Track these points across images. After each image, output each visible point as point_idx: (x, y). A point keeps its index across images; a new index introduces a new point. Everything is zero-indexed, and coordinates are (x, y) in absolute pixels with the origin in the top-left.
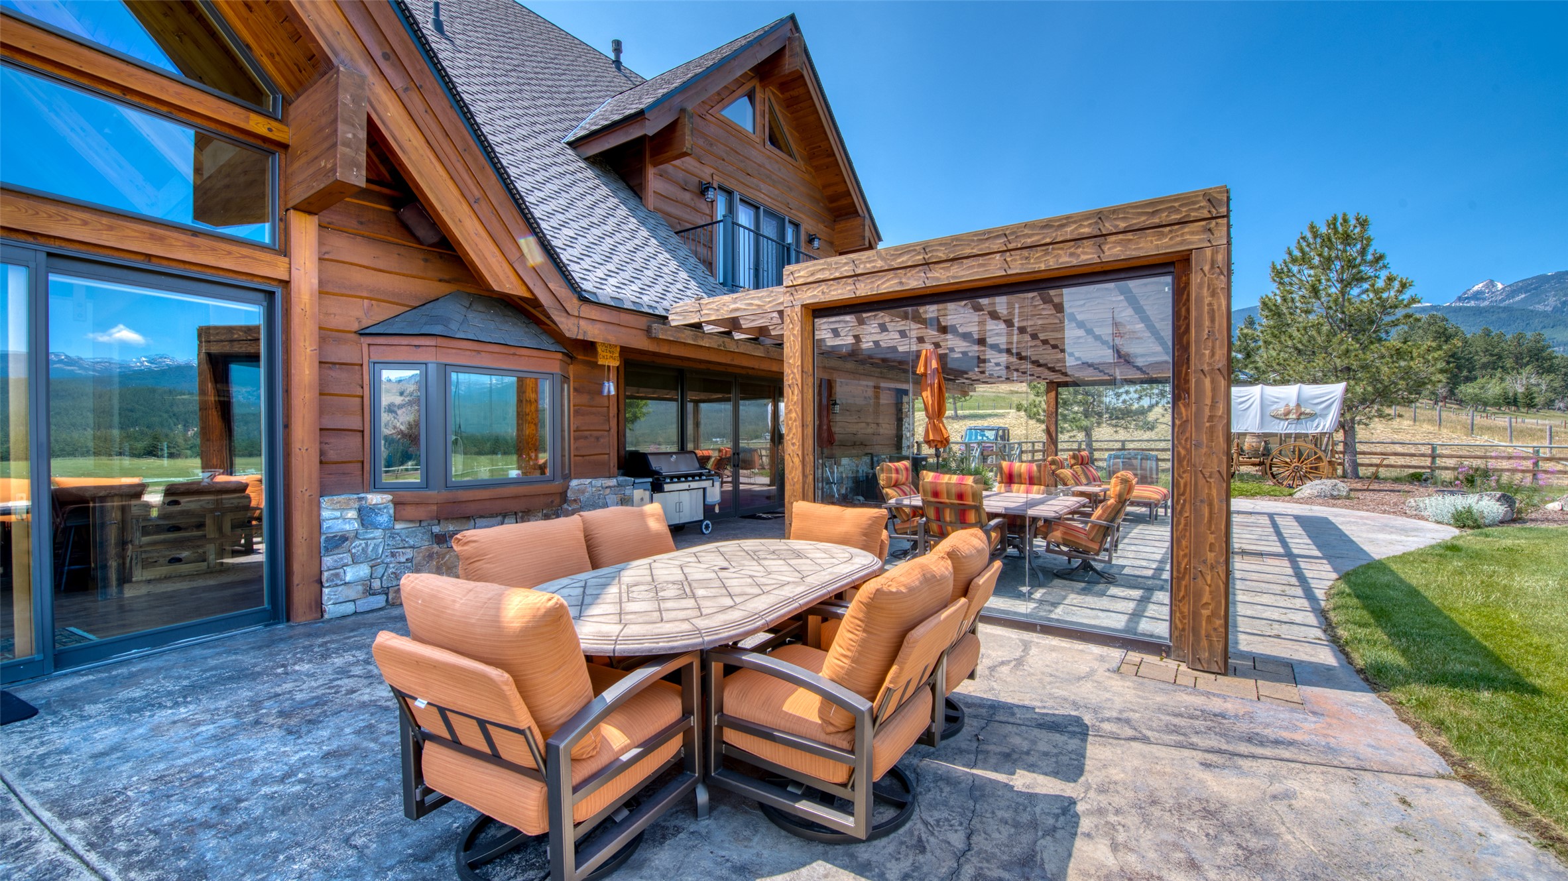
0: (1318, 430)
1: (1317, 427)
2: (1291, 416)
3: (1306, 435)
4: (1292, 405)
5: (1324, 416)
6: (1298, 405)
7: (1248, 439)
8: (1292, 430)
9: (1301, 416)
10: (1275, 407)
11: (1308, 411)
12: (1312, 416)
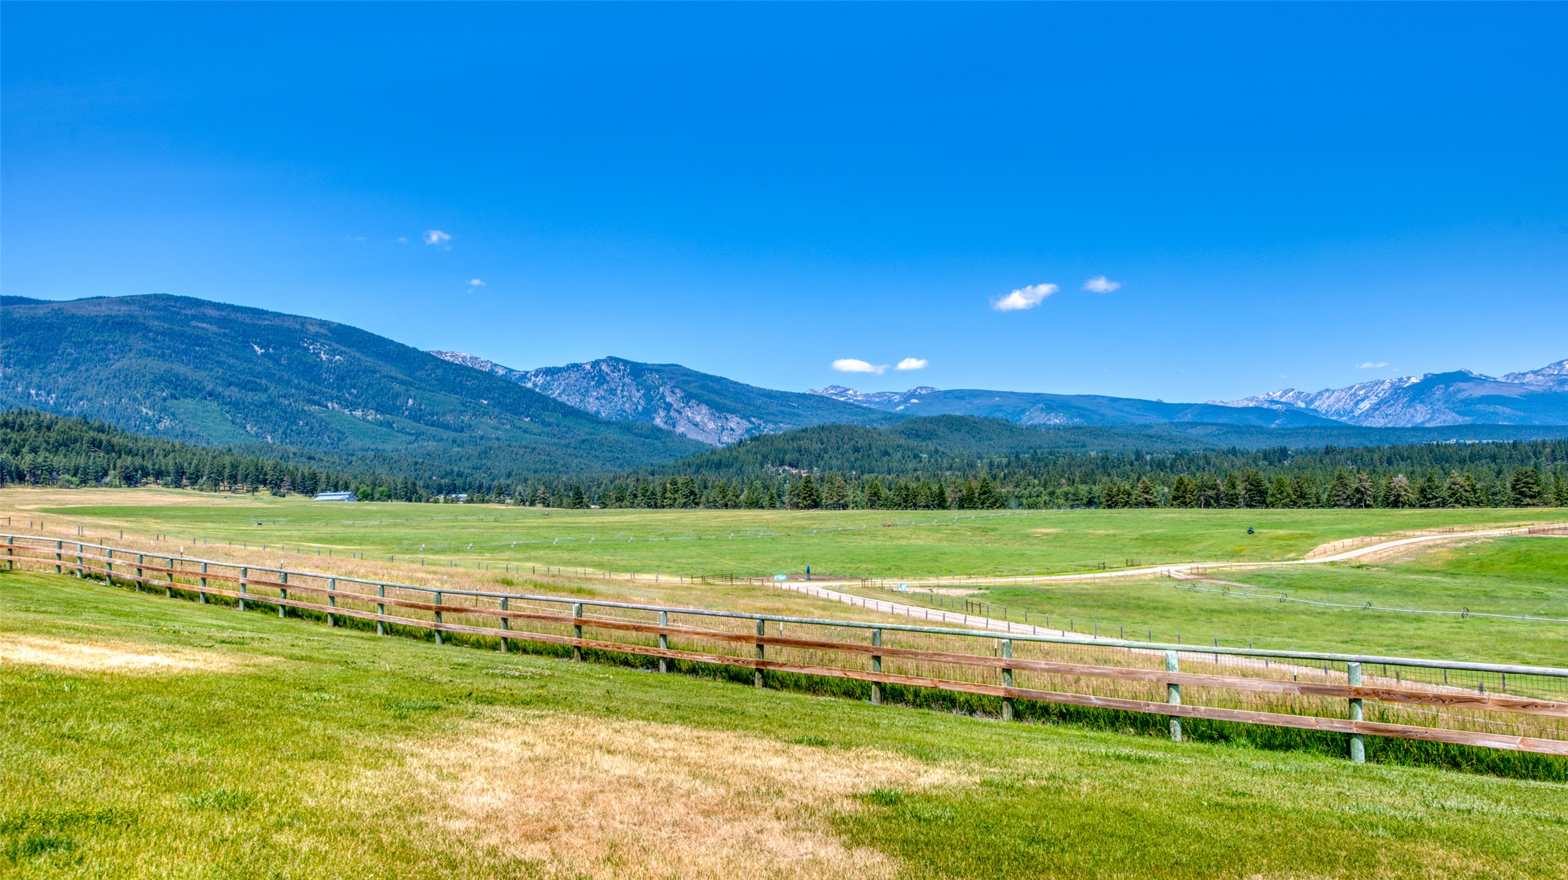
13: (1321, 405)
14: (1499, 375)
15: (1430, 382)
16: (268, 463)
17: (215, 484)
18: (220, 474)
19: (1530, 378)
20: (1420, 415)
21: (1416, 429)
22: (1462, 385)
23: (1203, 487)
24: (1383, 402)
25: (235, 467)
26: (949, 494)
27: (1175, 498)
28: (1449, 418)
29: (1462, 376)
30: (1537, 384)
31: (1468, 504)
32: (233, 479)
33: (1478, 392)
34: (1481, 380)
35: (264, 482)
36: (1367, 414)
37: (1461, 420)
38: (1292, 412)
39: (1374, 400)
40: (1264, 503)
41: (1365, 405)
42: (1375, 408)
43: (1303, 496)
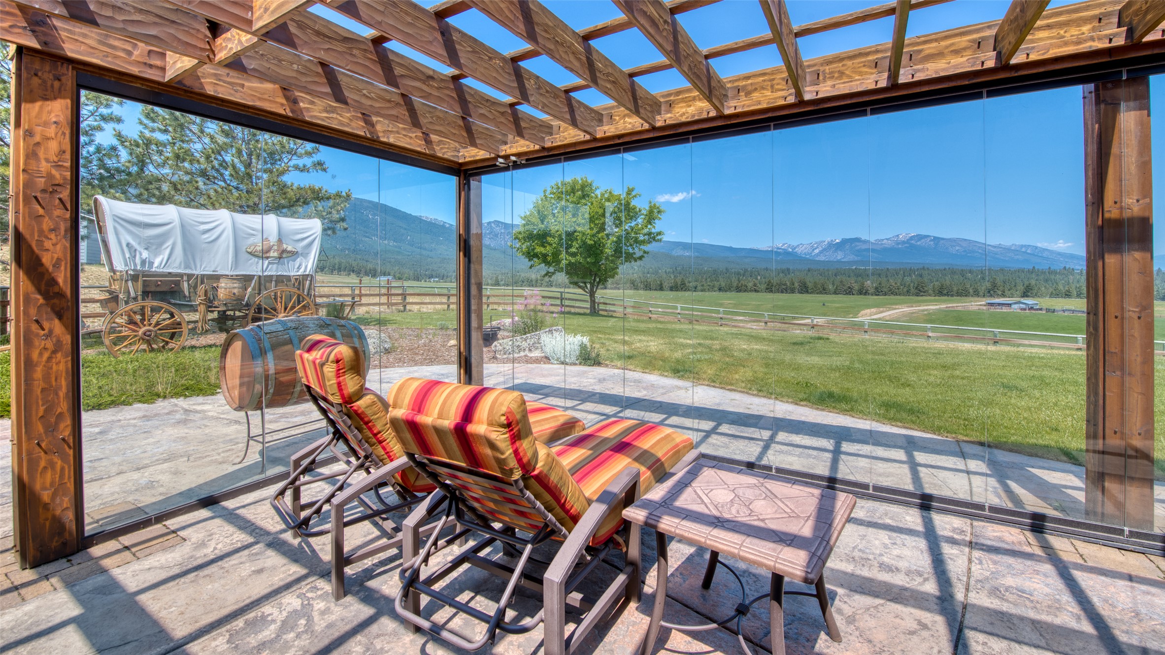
0: (301, 272)
1: (299, 268)
2: (272, 254)
3: (288, 278)
4: (273, 239)
5: (305, 255)
6: (280, 241)
7: (223, 284)
8: (273, 271)
9: (284, 255)
10: (252, 240)
11: (290, 248)
12: (294, 254)
13: (798, 250)
14: (872, 240)
15: (844, 242)
16: (354, 264)
17: (332, 272)
18: (334, 267)
19: (885, 241)
20: (839, 256)
21: (839, 262)
22: (858, 244)
23: (780, 285)
24: (824, 250)
25: (340, 264)
26: (666, 285)
27: (767, 289)
28: (851, 257)
29: (858, 240)
30: (888, 244)
31: (896, 294)
32: (339, 270)
33: (864, 247)
34: (865, 242)
35: (353, 271)
36: (818, 255)
37: (856, 258)
38: (786, 253)
39: (821, 249)
40: (807, 292)
41: (817, 251)
42: (821, 252)
43: (824, 289)
